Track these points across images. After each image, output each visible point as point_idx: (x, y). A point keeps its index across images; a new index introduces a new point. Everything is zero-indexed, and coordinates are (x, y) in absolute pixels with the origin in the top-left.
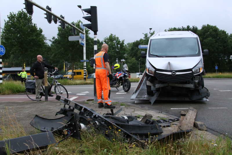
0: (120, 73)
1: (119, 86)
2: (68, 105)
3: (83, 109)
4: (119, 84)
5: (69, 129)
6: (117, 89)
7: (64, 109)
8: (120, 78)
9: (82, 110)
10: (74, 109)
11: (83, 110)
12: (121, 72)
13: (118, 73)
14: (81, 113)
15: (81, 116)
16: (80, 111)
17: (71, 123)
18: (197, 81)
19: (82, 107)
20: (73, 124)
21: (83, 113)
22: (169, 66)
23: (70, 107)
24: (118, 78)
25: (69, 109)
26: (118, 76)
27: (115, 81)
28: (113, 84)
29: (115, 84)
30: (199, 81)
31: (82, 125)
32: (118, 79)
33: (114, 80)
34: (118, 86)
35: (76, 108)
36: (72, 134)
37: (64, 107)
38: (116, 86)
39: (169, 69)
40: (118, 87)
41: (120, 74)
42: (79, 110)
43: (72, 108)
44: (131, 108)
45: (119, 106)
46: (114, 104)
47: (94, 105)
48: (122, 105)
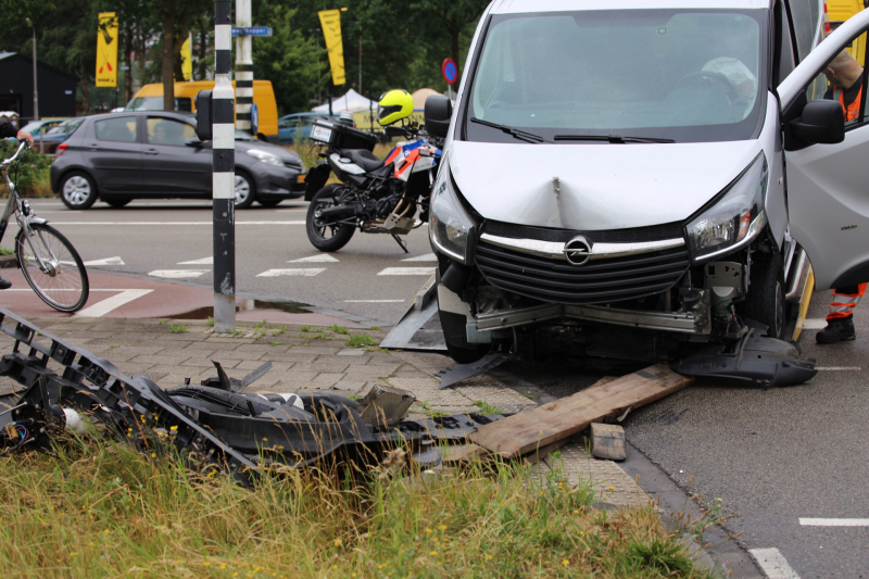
0: (411, 147)
1: (410, 226)
2: (29, 343)
3: (77, 359)
4: (411, 213)
5: (24, 421)
6: (399, 241)
7: (13, 358)
8: (412, 176)
9: (75, 365)
10: (46, 358)
11: (79, 363)
12: (418, 144)
13: (405, 148)
14: (70, 374)
15: (68, 384)
16: (64, 367)
17: (29, 402)
18: (725, 292)
19: (72, 354)
20: (37, 406)
21: (75, 372)
22: (555, 202)
23: (33, 351)
24: (404, 176)
25: (29, 359)
26: (405, 164)
27: (384, 192)
28: (373, 212)
29: (384, 216)
30: (736, 290)
31: (71, 414)
32: (402, 181)
33: (379, 187)
34: (403, 224)
35: (52, 356)
36: (33, 439)
37: (16, 350)
38: (388, 224)
39: (553, 222)
40: (405, 232)
41: (415, 152)
42: (63, 363)
43: (39, 355)
44: (391, 359)
45: (336, 350)
46: (318, 338)
47: (210, 339)
48: (353, 345)
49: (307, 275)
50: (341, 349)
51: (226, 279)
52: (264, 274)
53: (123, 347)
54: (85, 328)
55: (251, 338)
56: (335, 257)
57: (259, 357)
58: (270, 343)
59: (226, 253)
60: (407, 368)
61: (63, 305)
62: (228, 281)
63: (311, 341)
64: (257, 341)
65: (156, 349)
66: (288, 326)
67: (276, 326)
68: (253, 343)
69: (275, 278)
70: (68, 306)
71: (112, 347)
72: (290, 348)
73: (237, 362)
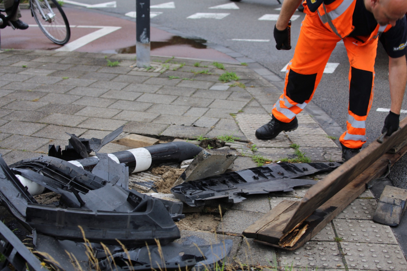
44: (246, 94)
45: (211, 84)
46: (201, 74)
47: (132, 73)
48: (223, 80)
49: (217, 18)
50: (215, 83)
51: (144, 33)
52: (193, 17)
53: (71, 79)
54: (58, 60)
55: (158, 72)
56: (238, 5)
57: (156, 89)
58: (168, 77)
59: (143, 16)
60: (254, 103)
61: (58, 40)
62: (145, 34)
63: (197, 75)
64: (162, 75)
65: (92, 81)
66: (187, 61)
67: (179, 62)
68: (158, 77)
69: (197, 20)
70: (60, 40)
71: (64, 79)
72: (180, 82)
73: (139, 94)
